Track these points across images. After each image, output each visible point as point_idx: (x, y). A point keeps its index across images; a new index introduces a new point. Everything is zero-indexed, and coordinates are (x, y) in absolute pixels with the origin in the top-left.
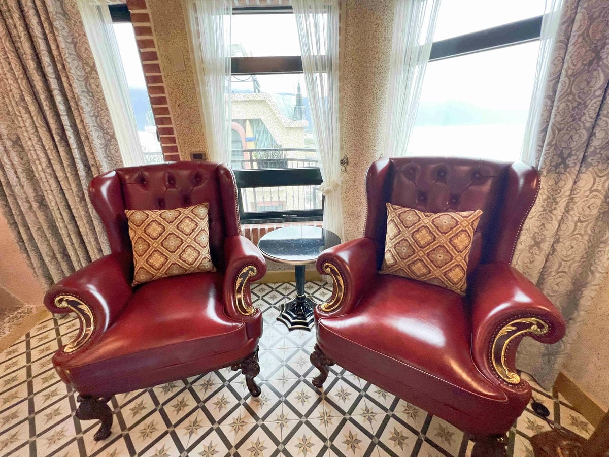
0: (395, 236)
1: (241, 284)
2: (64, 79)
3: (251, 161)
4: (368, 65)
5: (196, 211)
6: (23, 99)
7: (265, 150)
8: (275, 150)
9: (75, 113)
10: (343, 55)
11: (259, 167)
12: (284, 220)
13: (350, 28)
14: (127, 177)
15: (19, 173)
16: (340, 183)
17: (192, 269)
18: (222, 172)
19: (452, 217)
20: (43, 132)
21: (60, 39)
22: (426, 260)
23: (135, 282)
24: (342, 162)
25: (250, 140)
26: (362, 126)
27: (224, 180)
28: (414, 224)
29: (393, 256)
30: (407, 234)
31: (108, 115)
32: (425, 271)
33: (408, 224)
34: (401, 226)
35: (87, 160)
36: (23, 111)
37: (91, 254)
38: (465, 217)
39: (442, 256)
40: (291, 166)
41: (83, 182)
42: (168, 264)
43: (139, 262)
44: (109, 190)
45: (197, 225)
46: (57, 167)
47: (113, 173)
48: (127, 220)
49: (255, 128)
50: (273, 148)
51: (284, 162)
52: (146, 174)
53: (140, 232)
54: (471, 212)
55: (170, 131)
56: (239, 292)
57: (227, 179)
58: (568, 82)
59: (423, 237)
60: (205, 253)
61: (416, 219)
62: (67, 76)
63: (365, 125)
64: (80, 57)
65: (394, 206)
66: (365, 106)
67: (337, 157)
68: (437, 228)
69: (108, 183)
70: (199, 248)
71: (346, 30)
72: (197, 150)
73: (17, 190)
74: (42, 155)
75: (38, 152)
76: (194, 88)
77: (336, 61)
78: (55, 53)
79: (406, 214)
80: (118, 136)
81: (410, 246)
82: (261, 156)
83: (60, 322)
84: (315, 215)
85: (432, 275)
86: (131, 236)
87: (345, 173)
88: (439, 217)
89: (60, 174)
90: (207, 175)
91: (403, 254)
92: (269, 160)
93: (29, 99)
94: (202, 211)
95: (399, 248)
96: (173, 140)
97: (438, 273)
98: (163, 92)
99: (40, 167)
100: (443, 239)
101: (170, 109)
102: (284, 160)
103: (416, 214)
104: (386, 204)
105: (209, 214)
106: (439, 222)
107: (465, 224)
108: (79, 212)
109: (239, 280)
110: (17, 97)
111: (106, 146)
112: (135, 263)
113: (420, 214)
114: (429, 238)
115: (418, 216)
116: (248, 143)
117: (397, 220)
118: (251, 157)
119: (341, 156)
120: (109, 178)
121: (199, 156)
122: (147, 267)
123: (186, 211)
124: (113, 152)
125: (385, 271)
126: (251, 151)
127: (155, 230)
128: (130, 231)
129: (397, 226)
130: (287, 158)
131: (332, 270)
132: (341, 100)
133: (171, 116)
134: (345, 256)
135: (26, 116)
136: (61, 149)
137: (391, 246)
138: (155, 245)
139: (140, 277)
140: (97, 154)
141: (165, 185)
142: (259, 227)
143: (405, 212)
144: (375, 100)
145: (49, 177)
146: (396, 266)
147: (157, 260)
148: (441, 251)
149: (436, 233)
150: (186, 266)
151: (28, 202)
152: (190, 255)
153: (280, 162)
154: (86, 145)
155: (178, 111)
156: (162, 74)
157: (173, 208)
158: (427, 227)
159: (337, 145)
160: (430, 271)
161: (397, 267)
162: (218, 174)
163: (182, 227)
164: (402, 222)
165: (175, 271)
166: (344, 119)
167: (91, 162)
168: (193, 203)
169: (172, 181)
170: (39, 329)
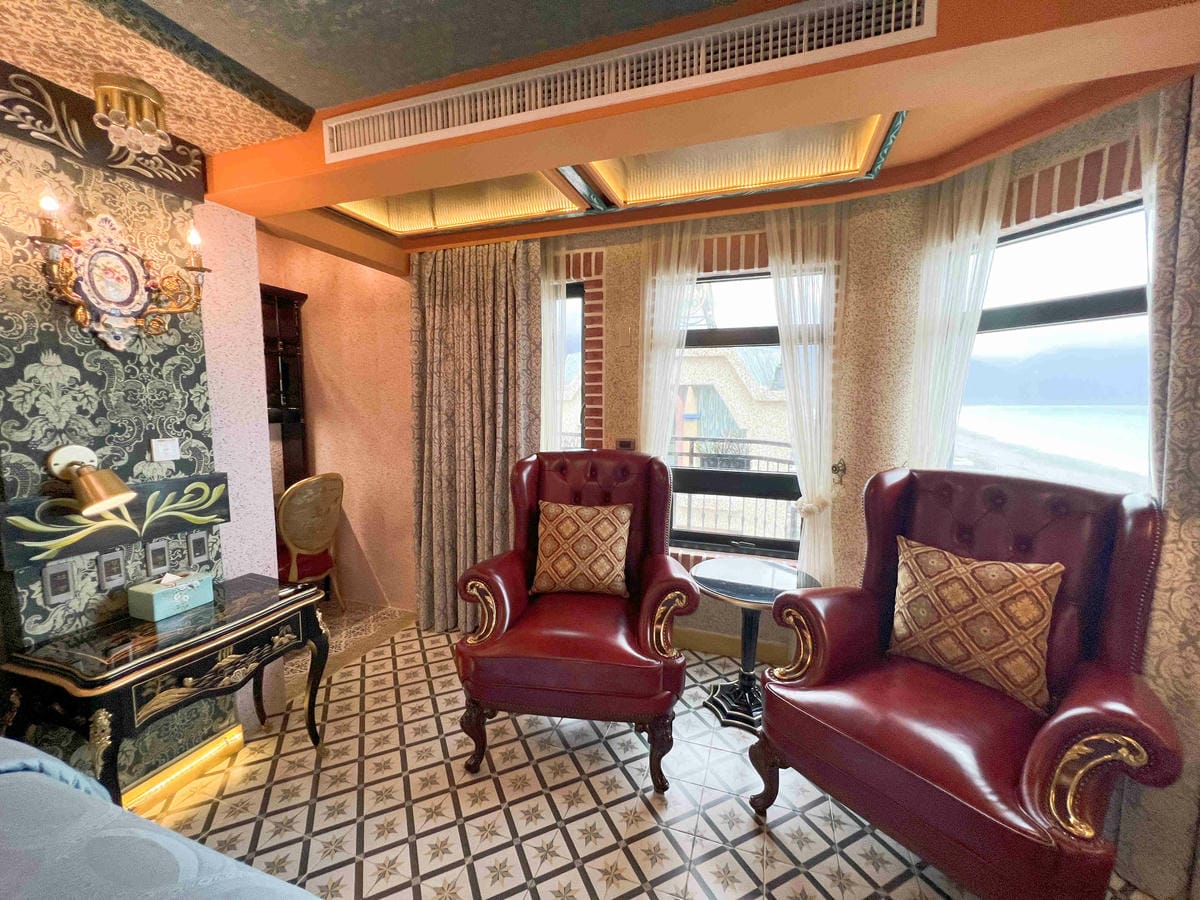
0: (909, 589)
1: (664, 614)
2: (511, 358)
3: (692, 454)
4: (879, 339)
5: (617, 512)
6: (470, 377)
7: (714, 440)
8: (731, 441)
9: (511, 390)
10: (841, 325)
11: (703, 465)
12: (733, 550)
13: (852, 296)
14: (546, 463)
15: (442, 449)
16: (830, 501)
17: (601, 587)
18: (656, 467)
19: (1007, 569)
20: (476, 409)
21: (519, 323)
22: (963, 636)
23: (534, 589)
24: (835, 469)
25: (691, 418)
26: (870, 419)
27: (657, 478)
28: (940, 572)
29: (905, 622)
30: (927, 586)
31: (540, 395)
32: (960, 653)
33: (930, 571)
34: (918, 573)
35: (507, 439)
36: (466, 387)
37: (479, 552)
38: (1031, 571)
39: (988, 630)
40: (755, 468)
41: (498, 464)
42: (576, 573)
43: (543, 564)
44: (529, 476)
45: (616, 530)
46: (477, 445)
47: (534, 457)
48: (539, 512)
49: (701, 397)
50: (729, 437)
51: (745, 461)
52: (567, 460)
53: (551, 528)
54: (1040, 566)
55: (598, 412)
56: (660, 622)
57: (662, 477)
58: (1180, 384)
59: (955, 595)
60: (620, 567)
61: (943, 565)
62: (515, 356)
63: (873, 418)
64: (529, 338)
65: (909, 542)
66: (874, 391)
67: (828, 461)
68: (980, 583)
69: (529, 468)
70: (614, 560)
71: (846, 296)
72: (625, 437)
73: (435, 466)
74: (469, 432)
75: (466, 429)
76: (637, 364)
77: (829, 333)
78: (511, 335)
79: (928, 556)
80: (543, 416)
81: (933, 606)
82: (708, 448)
83: (424, 634)
84: (785, 549)
85: (974, 663)
86: (540, 532)
87: (839, 487)
88: (984, 566)
89: (477, 454)
90: (635, 469)
91: (922, 620)
92: (719, 456)
93: (475, 377)
94: (625, 513)
95: (915, 609)
96: (599, 423)
97: (982, 659)
98: (600, 369)
99: (461, 447)
100: (989, 603)
101: (603, 387)
102: (746, 457)
103: (946, 558)
104: (898, 538)
105: (632, 519)
106: (983, 574)
107: (1030, 582)
108: (482, 498)
109: (661, 609)
110: (466, 375)
111: (529, 427)
112: (538, 565)
113: (953, 559)
114: (965, 597)
115: (949, 562)
116: (686, 424)
117: (912, 563)
118: (692, 449)
119: (834, 460)
120: (530, 463)
121: (627, 445)
122: (551, 572)
123: (605, 511)
124: (533, 433)
125: (895, 649)
126: (692, 440)
127: (568, 528)
128: (540, 526)
129: (912, 573)
130: (750, 454)
131: (797, 621)
132: (835, 382)
133: (603, 395)
134: (820, 605)
135: (467, 393)
136: (488, 427)
137: (902, 604)
138: (566, 546)
139: (541, 583)
140: (519, 434)
141: (586, 476)
142: (693, 553)
143: (927, 552)
144: (891, 384)
145: (467, 455)
146: (911, 639)
147: (564, 566)
148: (986, 622)
149: (978, 591)
150: (594, 580)
151: (440, 480)
152: (602, 567)
153: (739, 461)
154: (511, 423)
155: (613, 390)
156: (603, 350)
157: (590, 505)
158: (961, 579)
159: (828, 443)
160: (969, 655)
161: (911, 643)
162: (650, 469)
163: (599, 529)
164: (920, 567)
165: (581, 586)
166: (840, 408)
167: (511, 442)
168: (613, 500)
169: (594, 472)
170: (403, 636)
